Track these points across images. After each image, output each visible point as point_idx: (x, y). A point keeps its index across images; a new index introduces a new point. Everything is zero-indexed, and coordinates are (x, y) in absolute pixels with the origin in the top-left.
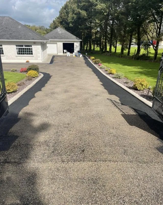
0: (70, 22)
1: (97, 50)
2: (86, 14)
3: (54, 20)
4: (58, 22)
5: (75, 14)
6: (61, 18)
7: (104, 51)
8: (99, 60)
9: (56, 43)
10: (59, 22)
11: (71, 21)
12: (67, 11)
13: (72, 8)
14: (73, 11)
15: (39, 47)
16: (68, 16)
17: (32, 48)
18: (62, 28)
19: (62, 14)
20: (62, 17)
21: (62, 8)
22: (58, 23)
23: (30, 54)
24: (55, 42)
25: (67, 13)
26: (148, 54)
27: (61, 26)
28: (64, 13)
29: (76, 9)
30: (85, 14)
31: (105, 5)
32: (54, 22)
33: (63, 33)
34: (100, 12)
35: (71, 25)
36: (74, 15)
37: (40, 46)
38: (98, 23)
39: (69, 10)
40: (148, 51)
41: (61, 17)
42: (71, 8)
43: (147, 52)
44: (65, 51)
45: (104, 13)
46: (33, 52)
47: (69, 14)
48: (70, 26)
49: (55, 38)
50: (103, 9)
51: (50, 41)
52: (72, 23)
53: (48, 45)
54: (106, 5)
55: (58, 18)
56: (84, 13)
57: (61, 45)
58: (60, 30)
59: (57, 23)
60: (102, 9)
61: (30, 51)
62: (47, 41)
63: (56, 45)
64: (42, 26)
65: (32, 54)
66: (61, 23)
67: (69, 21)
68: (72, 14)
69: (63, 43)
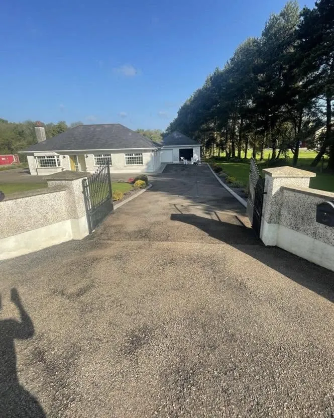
7: (231, 156)
9: (172, 150)
17: (142, 157)
23: (140, 163)
32: (171, 125)
33: (180, 138)
44: (182, 158)
49: (170, 143)
51: (164, 147)
57: (177, 151)
61: (140, 160)
65: (142, 163)
69: (180, 150)
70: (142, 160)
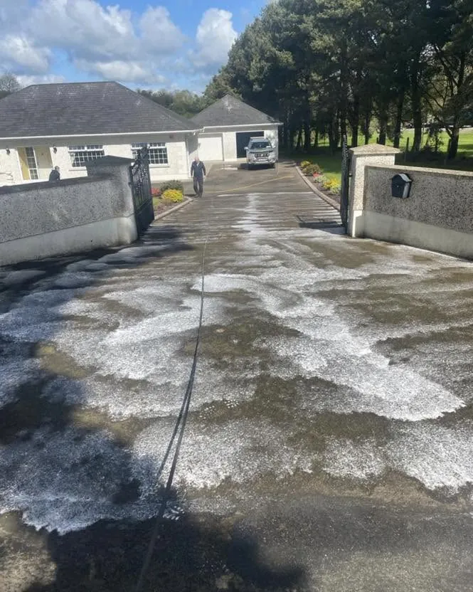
0: (254, 81)
1: (323, 145)
2: (293, 60)
3: (215, 76)
4: (224, 80)
5: (267, 60)
6: (232, 71)
7: (339, 146)
8: (316, 165)
9: (221, 136)
10: (228, 80)
11: (256, 79)
12: (246, 51)
13: (260, 45)
14: (262, 52)
15: (182, 145)
16: (249, 65)
17: (166, 149)
18: (236, 95)
19: (234, 60)
20: (234, 68)
21: (234, 43)
22: (226, 84)
23: (161, 162)
24: (217, 133)
25: (248, 57)
26: (438, 146)
27: (232, 90)
28: (240, 58)
29: (269, 46)
30: (290, 60)
31: (332, 39)
32: (215, 80)
33: (236, 110)
34: (322, 55)
35: (256, 87)
36: (263, 63)
37: (184, 143)
38: (317, 82)
39: (253, 49)
40: (437, 140)
41: (231, 67)
42: (257, 45)
43: (434, 143)
45: (332, 56)
46: (168, 156)
47: (252, 60)
48: (254, 90)
49: (218, 122)
50: (329, 48)
51: (205, 129)
52: (260, 82)
53: (200, 140)
54: (333, 37)
55: (226, 70)
56: (286, 57)
57: (230, 138)
58: (230, 103)
59: (223, 82)
60: (325, 48)
61: (161, 156)
62: (198, 130)
63: (220, 138)
64: (184, 91)
65: (166, 162)
66: (233, 83)
67: (252, 78)
68: (260, 60)
69: (237, 134)
70: (166, 156)
